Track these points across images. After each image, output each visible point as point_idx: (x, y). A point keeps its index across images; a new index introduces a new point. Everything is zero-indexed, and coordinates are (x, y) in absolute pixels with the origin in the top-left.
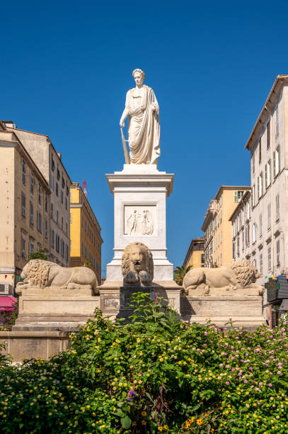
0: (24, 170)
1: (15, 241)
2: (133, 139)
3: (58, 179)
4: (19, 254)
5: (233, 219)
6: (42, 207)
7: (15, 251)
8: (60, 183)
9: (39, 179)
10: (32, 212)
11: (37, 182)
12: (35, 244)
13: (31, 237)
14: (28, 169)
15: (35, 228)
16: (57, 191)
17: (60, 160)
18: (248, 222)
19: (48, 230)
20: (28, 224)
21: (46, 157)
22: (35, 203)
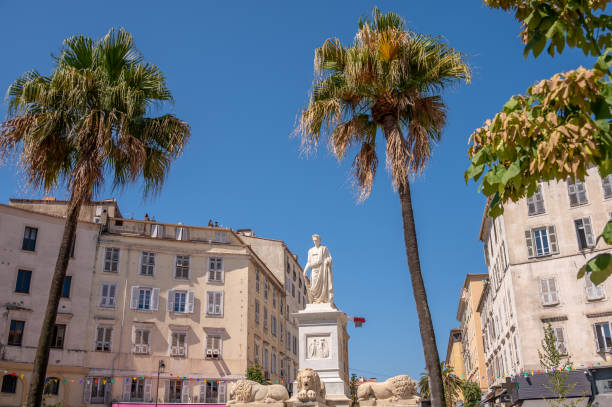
0: (258, 278)
1: (248, 348)
2: (313, 287)
3: (295, 280)
4: (252, 360)
5: (480, 309)
6: (276, 311)
7: (248, 359)
8: (296, 283)
9: (273, 283)
10: (266, 316)
11: (271, 287)
12: (269, 348)
13: (264, 342)
14: (262, 277)
15: (269, 332)
16: (293, 291)
17: (296, 261)
18: (491, 314)
19: (284, 332)
20: (262, 330)
21: (281, 261)
22: (270, 307)
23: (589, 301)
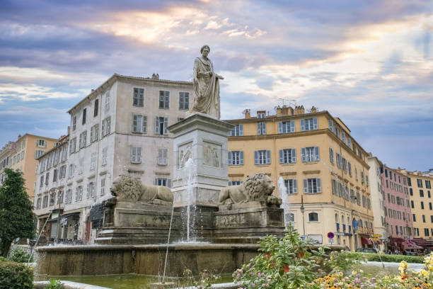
23: (159, 165)
